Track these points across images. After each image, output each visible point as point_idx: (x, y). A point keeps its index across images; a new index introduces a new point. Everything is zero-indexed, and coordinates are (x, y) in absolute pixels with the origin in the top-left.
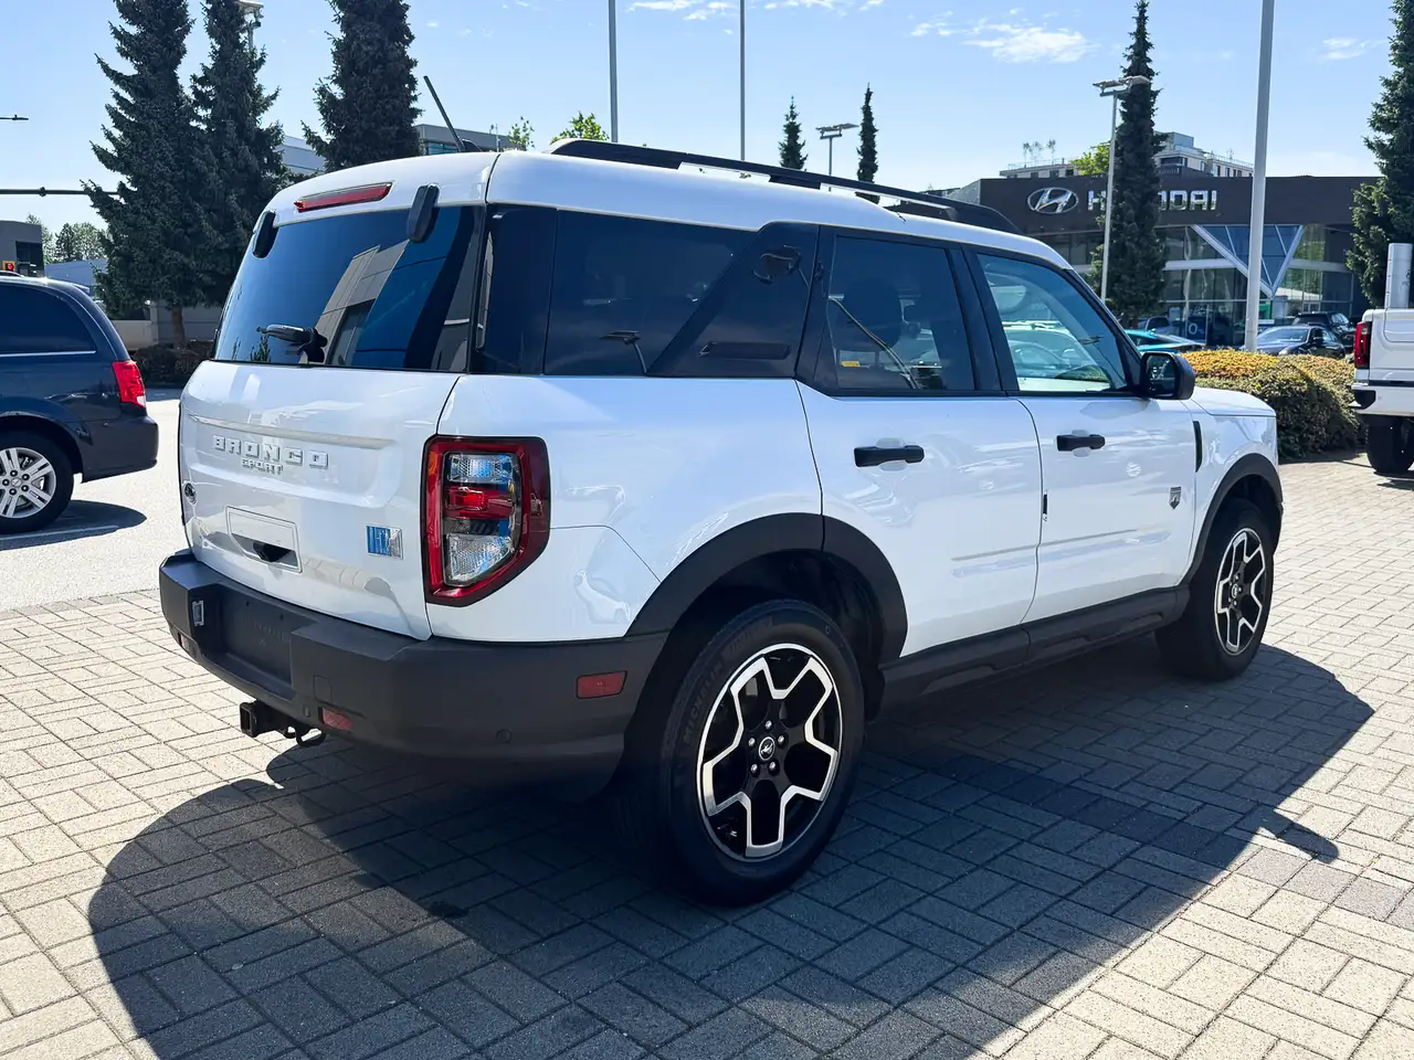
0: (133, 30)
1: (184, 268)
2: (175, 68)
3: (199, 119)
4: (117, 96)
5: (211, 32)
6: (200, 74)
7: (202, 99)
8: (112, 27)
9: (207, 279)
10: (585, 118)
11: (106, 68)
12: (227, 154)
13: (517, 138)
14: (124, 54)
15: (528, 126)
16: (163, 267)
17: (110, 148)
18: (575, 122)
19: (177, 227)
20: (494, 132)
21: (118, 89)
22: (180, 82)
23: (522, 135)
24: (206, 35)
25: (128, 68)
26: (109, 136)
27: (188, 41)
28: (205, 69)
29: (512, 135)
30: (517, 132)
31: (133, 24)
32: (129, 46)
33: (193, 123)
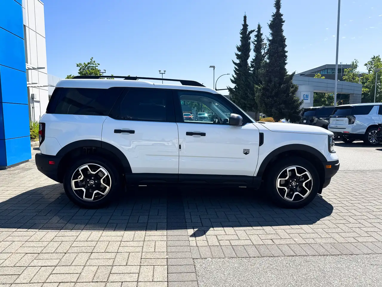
0: (239, 53)
1: (245, 103)
2: (247, 60)
3: (251, 70)
4: (235, 68)
5: (254, 51)
6: (252, 61)
7: (252, 66)
8: (235, 53)
9: (248, 105)
10: (376, 57)
11: (234, 62)
12: (255, 78)
13: (353, 65)
14: (237, 58)
15: (357, 61)
16: (241, 103)
17: (233, 79)
18: (373, 58)
19: (244, 95)
20: (341, 64)
21: (236, 66)
22: (248, 63)
23: (355, 64)
24: (253, 52)
25: (238, 61)
26: (233, 76)
27: (250, 53)
28: (253, 59)
29: (352, 64)
30: (353, 63)
31: (239, 52)
32: (238, 57)
33: (249, 72)
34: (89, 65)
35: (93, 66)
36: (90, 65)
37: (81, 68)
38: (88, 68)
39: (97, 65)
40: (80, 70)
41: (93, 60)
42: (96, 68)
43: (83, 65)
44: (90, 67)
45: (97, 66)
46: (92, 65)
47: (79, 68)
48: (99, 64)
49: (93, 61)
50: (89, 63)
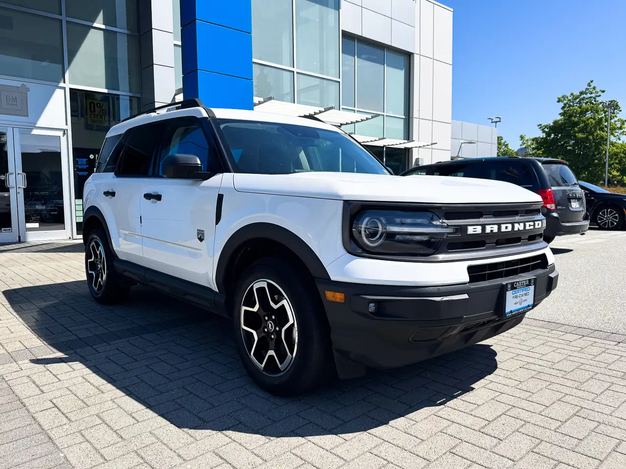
34: (582, 96)
35: (591, 97)
36: (585, 95)
37: (565, 105)
38: (580, 102)
39: (600, 93)
40: (563, 108)
41: (593, 85)
42: (597, 99)
43: (570, 98)
44: (583, 99)
45: (600, 96)
46: (589, 95)
47: (562, 105)
48: (603, 92)
49: (592, 87)
50: (582, 93)
